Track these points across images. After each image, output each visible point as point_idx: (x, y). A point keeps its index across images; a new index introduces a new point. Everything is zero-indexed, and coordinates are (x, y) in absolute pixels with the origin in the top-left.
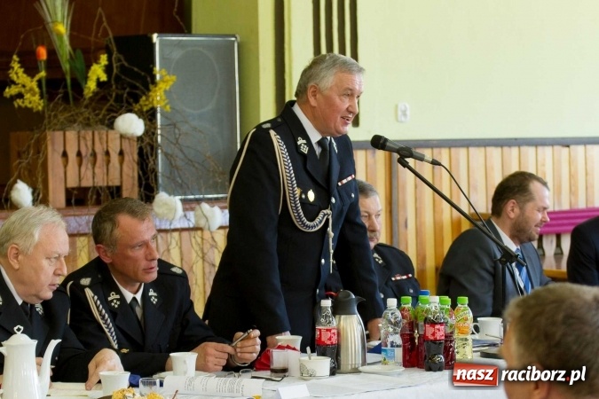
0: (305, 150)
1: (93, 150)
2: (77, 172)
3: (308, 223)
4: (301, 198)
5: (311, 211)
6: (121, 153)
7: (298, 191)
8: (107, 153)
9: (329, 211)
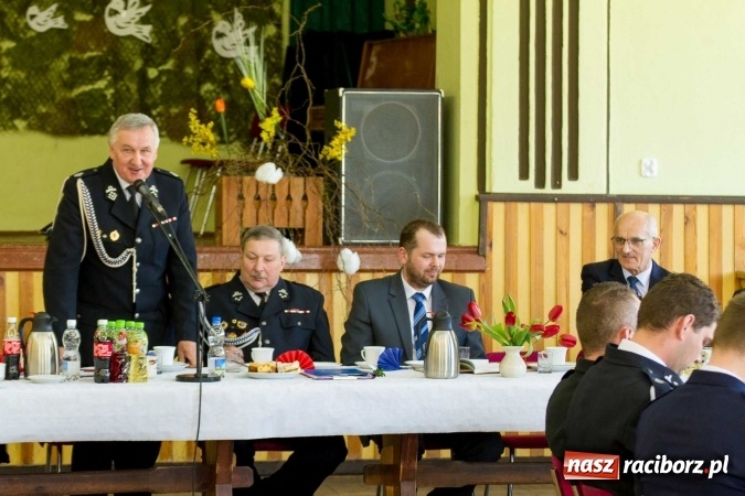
0: (113, 196)
1: (273, 194)
2: (255, 214)
3: (109, 259)
4: (102, 238)
5: (114, 249)
6: (305, 198)
7: (99, 232)
8: (289, 198)
9: (133, 250)
